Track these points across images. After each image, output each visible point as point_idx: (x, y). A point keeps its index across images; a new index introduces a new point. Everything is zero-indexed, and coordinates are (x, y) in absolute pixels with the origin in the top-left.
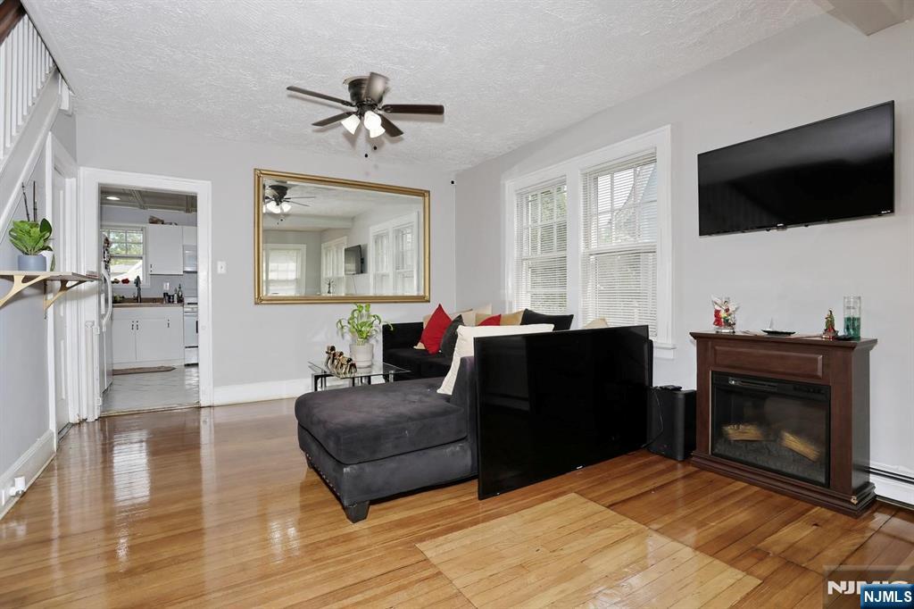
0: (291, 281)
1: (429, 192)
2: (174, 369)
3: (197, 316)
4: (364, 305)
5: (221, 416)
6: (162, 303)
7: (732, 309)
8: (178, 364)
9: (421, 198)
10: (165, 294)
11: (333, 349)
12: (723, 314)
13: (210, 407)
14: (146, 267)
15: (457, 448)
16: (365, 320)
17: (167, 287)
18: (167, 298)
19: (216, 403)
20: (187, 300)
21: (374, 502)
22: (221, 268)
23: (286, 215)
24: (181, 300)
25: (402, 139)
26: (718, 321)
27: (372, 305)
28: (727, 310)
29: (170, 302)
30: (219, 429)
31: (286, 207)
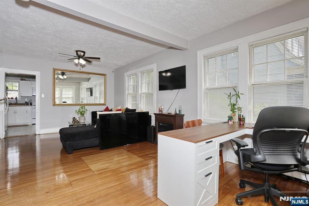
0: (71, 98)
1: (106, 74)
2: (28, 125)
3: (35, 109)
4: (83, 106)
5: (42, 137)
6: (25, 105)
7: (162, 108)
8: (30, 124)
9: (104, 76)
10: (26, 102)
11: (74, 118)
12: (160, 109)
13: (39, 135)
14: (19, 94)
15: (95, 139)
16: (83, 110)
17: (26, 100)
18: (26, 103)
19: (41, 134)
20: (33, 104)
21: (74, 150)
22: (43, 96)
23: (66, 79)
24: (31, 104)
25: (92, 64)
26: (159, 111)
27: (85, 106)
28: (161, 108)
29: (27, 105)
30: (41, 140)
31: (65, 77)
